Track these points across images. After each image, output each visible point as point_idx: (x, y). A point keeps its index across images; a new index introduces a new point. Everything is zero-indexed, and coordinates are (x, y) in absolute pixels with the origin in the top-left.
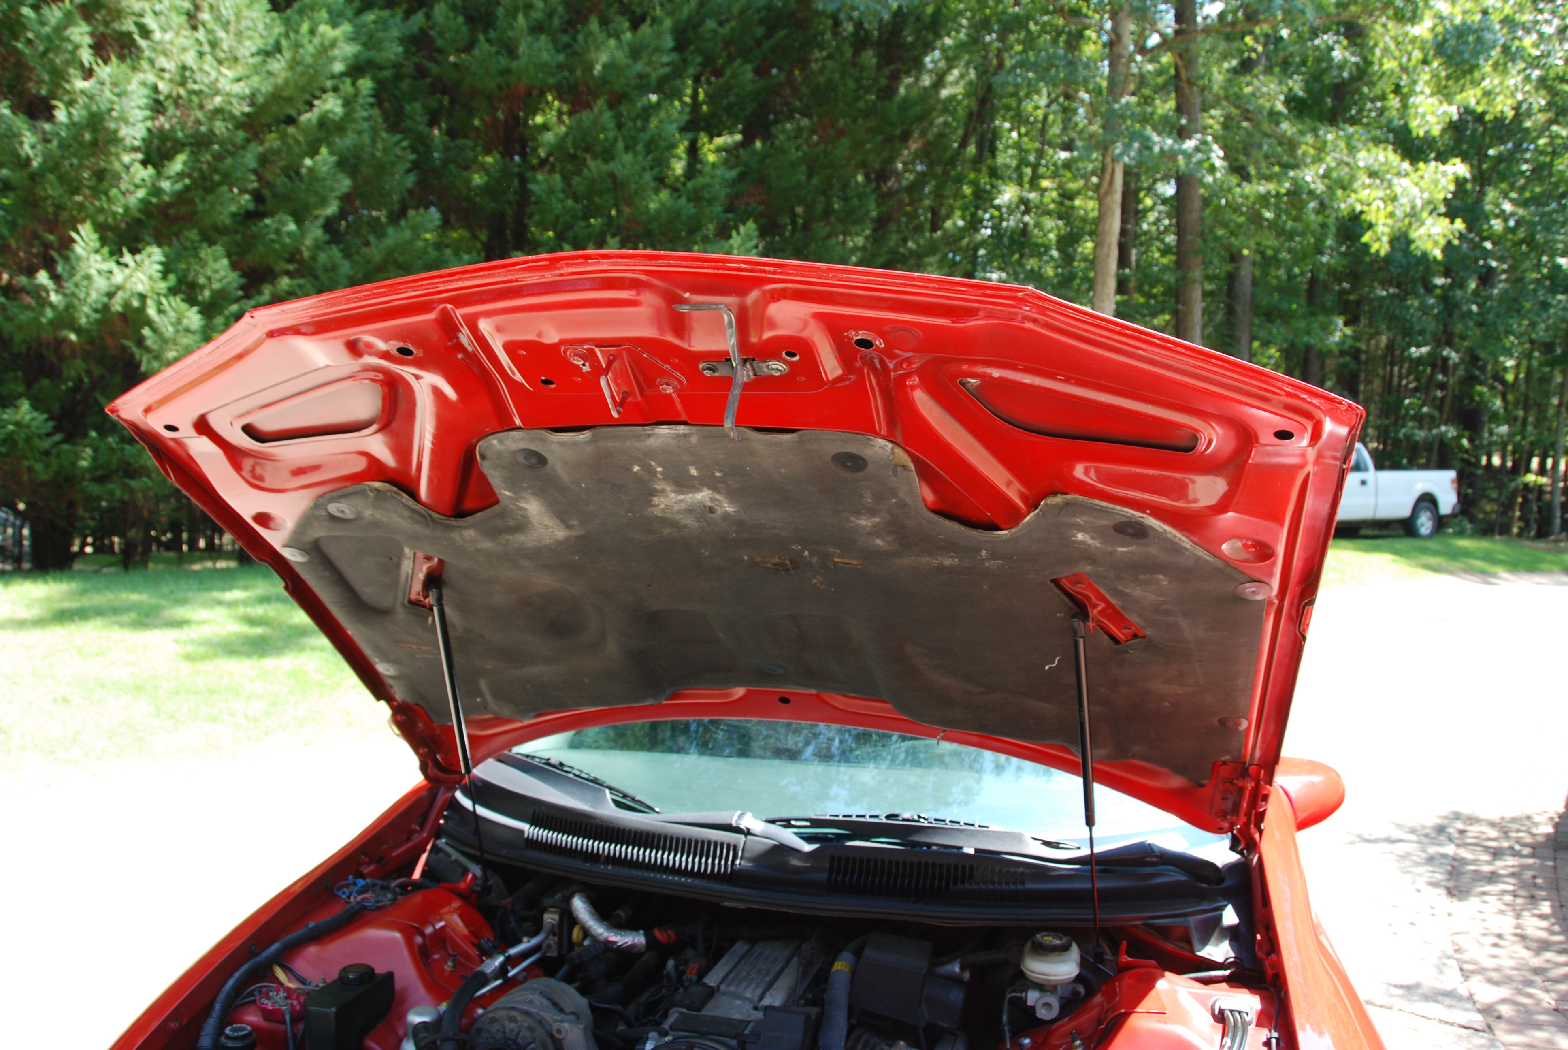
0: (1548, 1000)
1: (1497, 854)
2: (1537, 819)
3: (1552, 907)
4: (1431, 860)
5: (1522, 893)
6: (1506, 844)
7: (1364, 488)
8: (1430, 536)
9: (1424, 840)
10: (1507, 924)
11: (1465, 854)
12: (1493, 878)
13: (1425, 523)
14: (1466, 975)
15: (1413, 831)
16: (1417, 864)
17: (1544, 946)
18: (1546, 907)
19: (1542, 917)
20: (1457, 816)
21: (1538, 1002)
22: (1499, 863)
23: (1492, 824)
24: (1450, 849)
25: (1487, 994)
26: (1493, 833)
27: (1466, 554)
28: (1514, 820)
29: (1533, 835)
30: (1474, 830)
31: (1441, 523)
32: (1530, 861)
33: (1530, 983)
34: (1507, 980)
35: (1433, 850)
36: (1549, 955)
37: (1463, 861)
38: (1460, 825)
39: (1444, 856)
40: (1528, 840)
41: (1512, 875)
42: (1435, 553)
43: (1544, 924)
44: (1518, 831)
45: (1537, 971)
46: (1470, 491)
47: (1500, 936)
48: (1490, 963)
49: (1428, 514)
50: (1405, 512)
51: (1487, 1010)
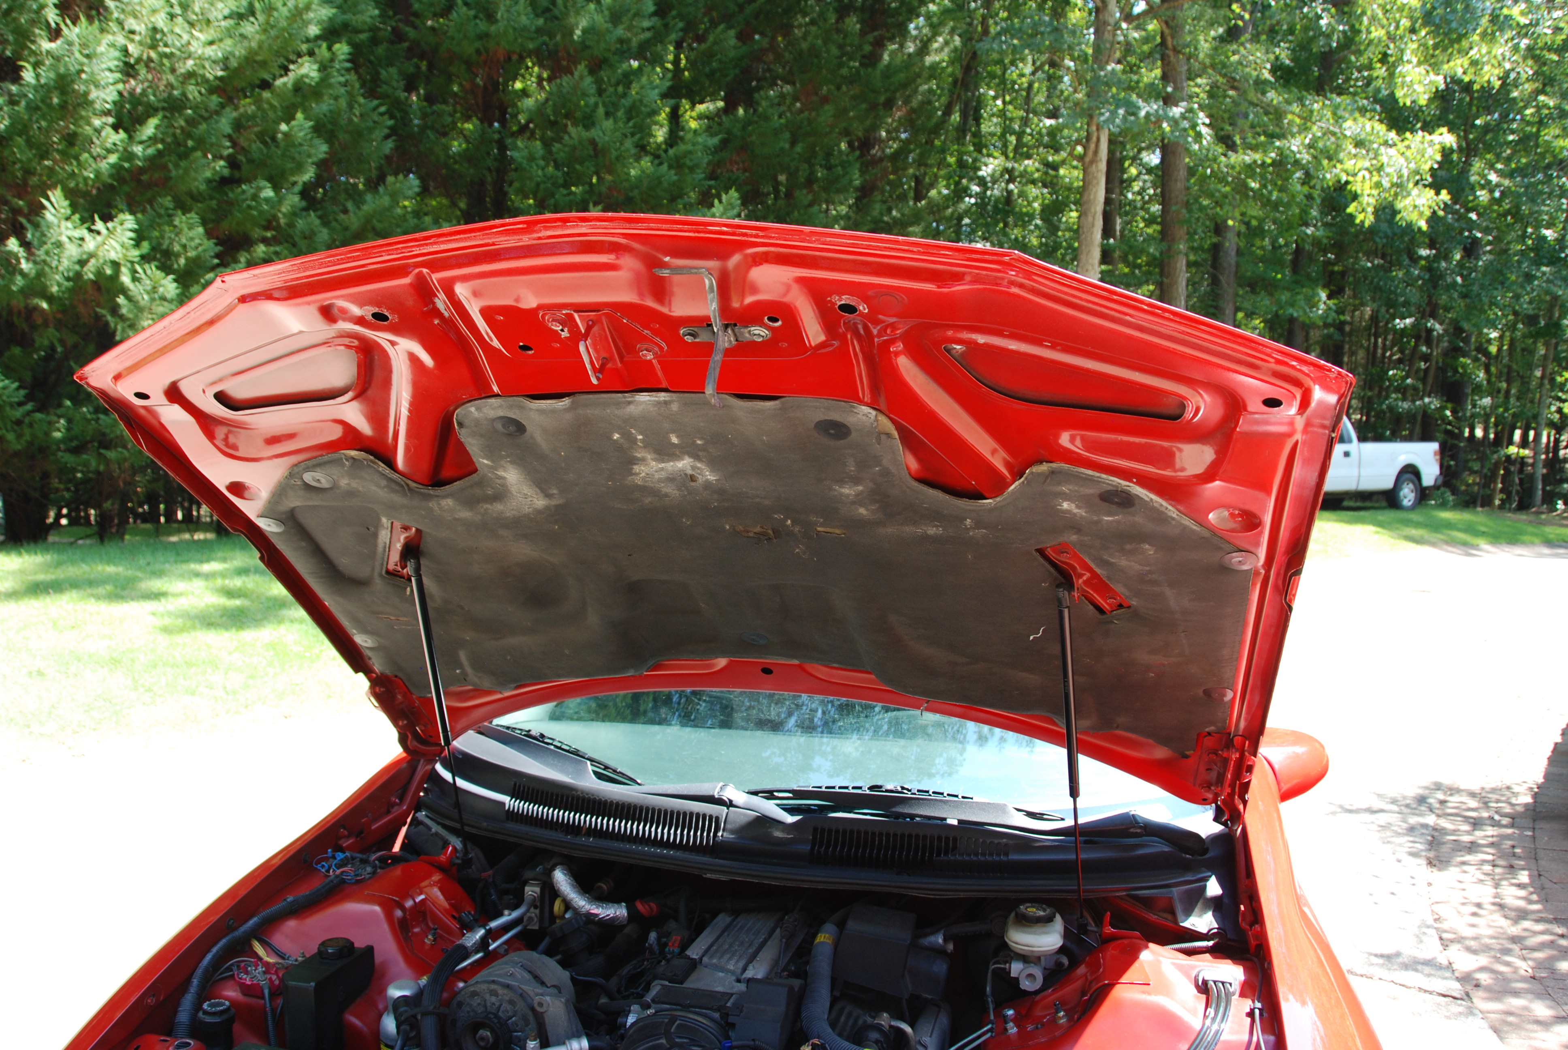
0: (1525, 967)
1: (1476, 824)
2: (1516, 789)
3: (1530, 876)
4: (1411, 829)
5: (1501, 862)
6: (1485, 814)
7: (1347, 459)
8: (1413, 508)
9: (1405, 810)
10: (1485, 894)
11: (1444, 823)
12: (1472, 847)
13: (1408, 495)
14: (1445, 944)
15: (1394, 801)
16: (1399, 834)
17: (1522, 915)
18: (1524, 877)
19: (1520, 886)
20: (1438, 787)
21: (1516, 970)
22: (1478, 833)
23: (1472, 795)
24: (1431, 820)
25: (1465, 962)
26: (1473, 804)
27: (1449, 525)
28: (1494, 790)
29: (1512, 805)
30: (1454, 800)
31: (1423, 495)
32: (1510, 831)
33: (1507, 951)
34: (1486, 949)
35: (1413, 820)
36: (1526, 924)
37: (1443, 831)
38: (1440, 796)
39: (1425, 826)
40: (1508, 810)
41: (1492, 845)
42: (1417, 525)
43: (1523, 893)
44: (1498, 801)
45: (1515, 939)
46: (1452, 463)
47: (1479, 905)
48: (1469, 932)
49: (1411, 486)
50: (1387, 483)
51: (1465, 979)
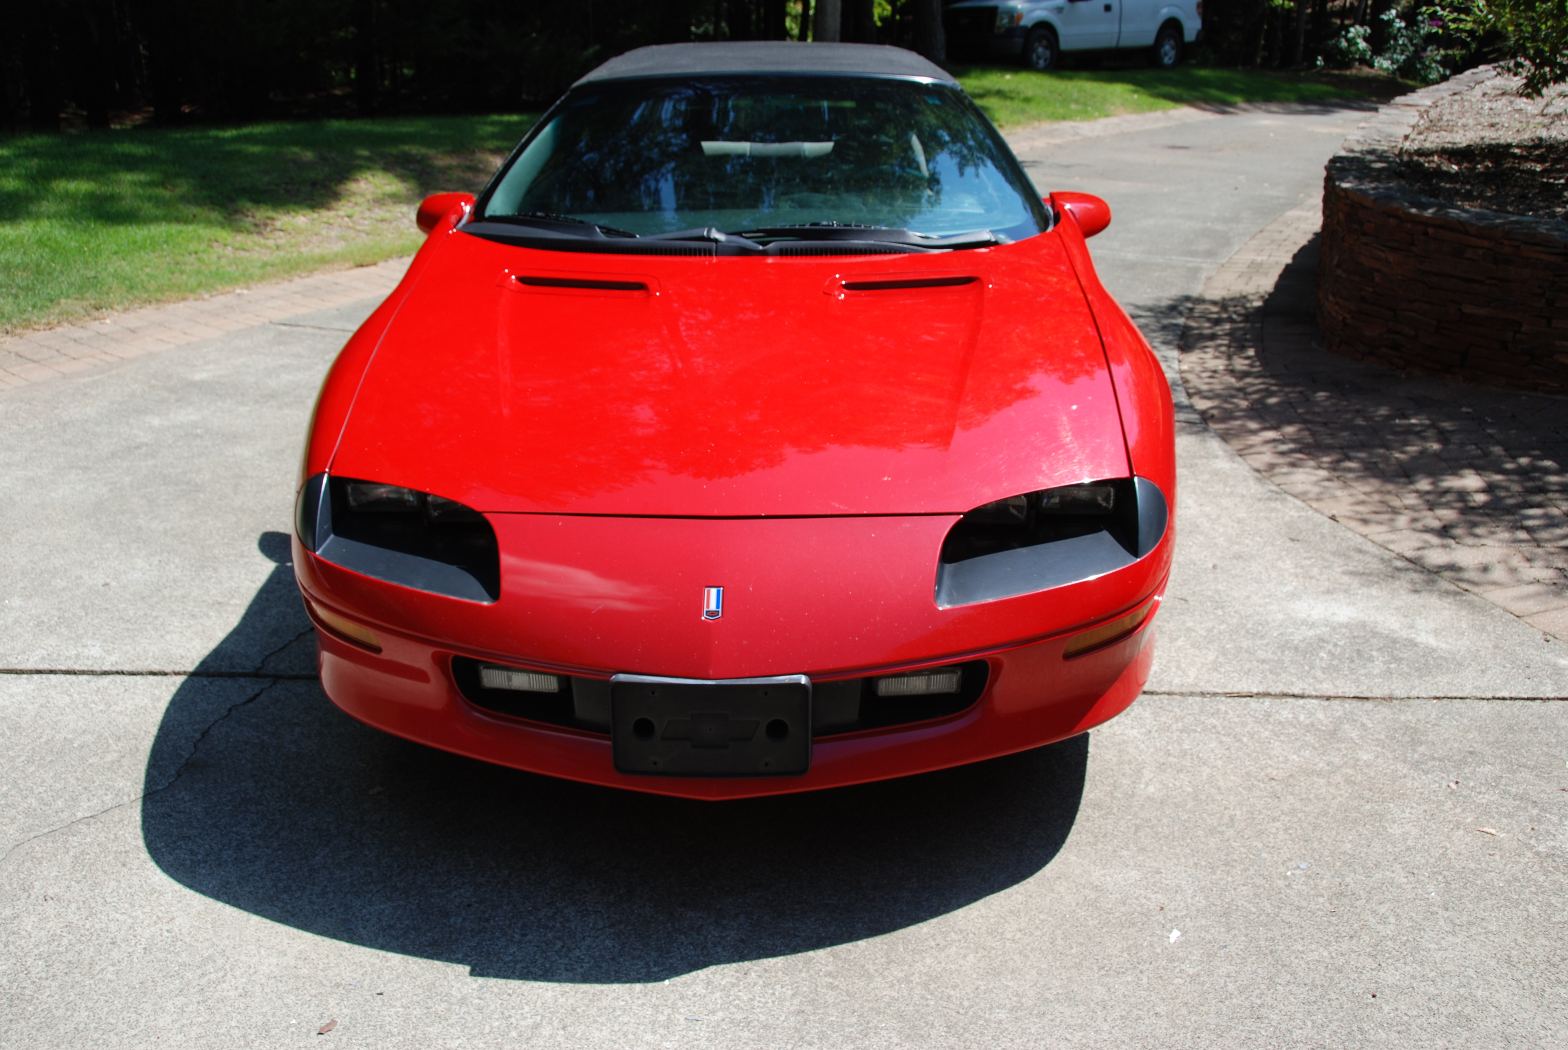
0: (1244, 404)
1: (1217, 322)
2: (1251, 297)
3: (1256, 352)
4: (1164, 328)
5: (1234, 345)
6: (1225, 316)
7: (1108, 14)
8: (1172, 67)
9: (1160, 315)
10: (1220, 364)
11: (1192, 324)
12: (1213, 337)
13: (1169, 53)
14: (1189, 395)
15: (1150, 309)
16: (1154, 331)
17: (1245, 374)
18: (1251, 352)
19: (1248, 358)
20: (1187, 299)
21: (1237, 406)
22: (1218, 328)
23: (1214, 303)
24: (1181, 321)
25: (1202, 404)
26: (1215, 309)
27: (1207, 83)
28: (1232, 299)
29: (1246, 308)
30: (1200, 308)
31: (1185, 52)
32: (1241, 325)
33: (1233, 397)
34: (1217, 396)
35: (1166, 322)
36: (1249, 380)
37: (1191, 328)
38: (1189, 305)
39: (1176, 325)
40: (1242, 311)
41: (1226, 335)
42: (1176, 84)
43: (1247, 362)
44: (1235, 306)
45: (1239, 390)
46: (1215, 18)
47: (1215, 372)
48: (1205, 387)
49: (1172, 42)
50: (1149, 39)
51: (1203, 413)
